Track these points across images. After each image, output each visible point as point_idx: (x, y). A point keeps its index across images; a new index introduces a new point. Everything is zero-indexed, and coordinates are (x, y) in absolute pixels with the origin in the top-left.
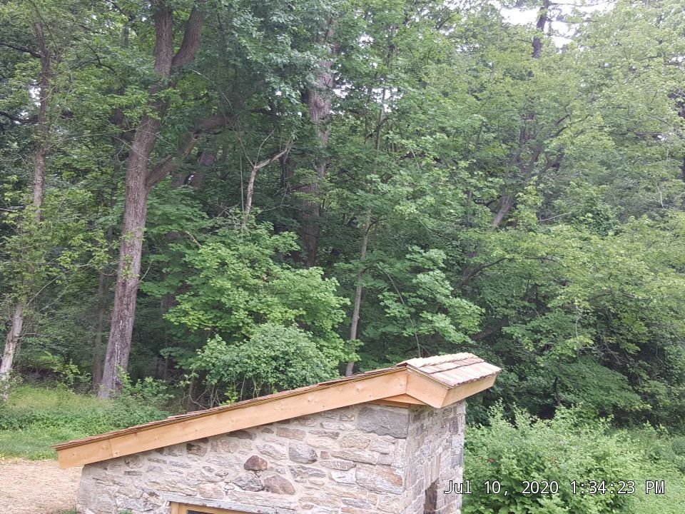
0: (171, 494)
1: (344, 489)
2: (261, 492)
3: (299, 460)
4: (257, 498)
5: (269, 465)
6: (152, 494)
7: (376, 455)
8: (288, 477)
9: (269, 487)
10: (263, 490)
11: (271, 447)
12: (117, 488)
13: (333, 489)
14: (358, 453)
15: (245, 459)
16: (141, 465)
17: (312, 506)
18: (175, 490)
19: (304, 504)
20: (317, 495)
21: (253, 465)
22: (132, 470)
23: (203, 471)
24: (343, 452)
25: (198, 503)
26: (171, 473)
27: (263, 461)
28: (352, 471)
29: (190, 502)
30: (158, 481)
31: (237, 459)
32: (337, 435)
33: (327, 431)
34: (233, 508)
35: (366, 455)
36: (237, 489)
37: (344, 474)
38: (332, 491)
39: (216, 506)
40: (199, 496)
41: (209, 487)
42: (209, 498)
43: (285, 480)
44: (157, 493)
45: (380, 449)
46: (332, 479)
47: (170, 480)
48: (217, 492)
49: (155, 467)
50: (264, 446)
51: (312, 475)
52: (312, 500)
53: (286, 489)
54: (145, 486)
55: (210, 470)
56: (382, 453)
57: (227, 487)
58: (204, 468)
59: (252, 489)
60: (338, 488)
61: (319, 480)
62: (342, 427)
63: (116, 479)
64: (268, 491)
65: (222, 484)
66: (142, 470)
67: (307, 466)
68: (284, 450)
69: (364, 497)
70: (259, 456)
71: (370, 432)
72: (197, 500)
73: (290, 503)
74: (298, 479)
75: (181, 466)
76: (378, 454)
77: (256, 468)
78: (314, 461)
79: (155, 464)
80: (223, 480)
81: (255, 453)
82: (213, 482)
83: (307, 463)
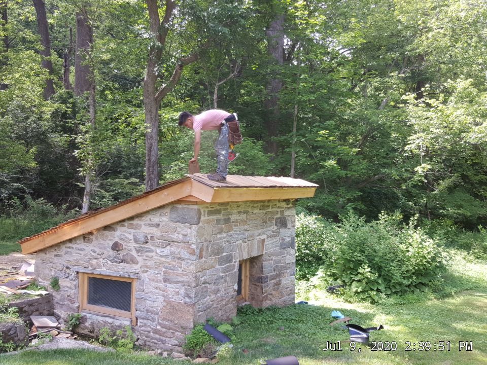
0: (77, 267)
1: (164, 260)
2: (121, 264)
3: (139, 242)
4: (119, 267)
5: (124, 247)
6: (68, 268)
7: (181, 237)
8: (134, 253)
9: (124, 260)
10: (122, 262)
11: (124, 235)
12: (51, 264)
13: (158, 259)
14: (170, 236)
15: (111, 244)
16: (61, 250)
17: (147, 271)
18: (78, 264)
19: (143, 269)
20: (149, 264)
21: (116, 247)
22: (58, 254)
23: (91, 252)
24: (162, 236)
25: (90, 272)
26: (76, 255)
27: (121, 244)
28: (168, 247)
29: (86, 272)
30: (70, 260)
31: (108, 244)
32: (158, 225)
33: (153, 223)
34: (108, 274)
35: (175, 237)
36: (109, 262)
37: (163, 250)
38: (157, 261)
39: (99, 273)
40: (90, 268)
41: (94, 262)
42: (95, 269)
43: (132, 255)
44: (70, 267)
45: (182, 232)
46: (157, 253)
47: (75, 258)
48: (99, 265)
49: (68, 252)
50: (121, 235)
51: (147, 251)
52: (147, 267)
53: (134, 261)
54: (64, 263)
55: (94, 252)
56: (184, 235)
57: (104, 261)
58: (92, 250)
59: (116, 262)
60: (160, 258)
61: (150, 254)
62: (161, 220)
63: (50, 259)
64: (125, 263)
65: (101, 259)
66: (63, 253)
67: (143, 246)
68: (131, 237)
69: (174, 264)
70: (119, 241)
71: (176, 222)
72: (89, 270)
73: (136, 269)
74: (139, 254)
75: (81, 250)
76: (182, 236)
77: (117, 249)
78: (147, 242)
79: (68, 250)
80: (101, 258)
81: (117, 240)
82: (96, 259)
83: (143, 244)
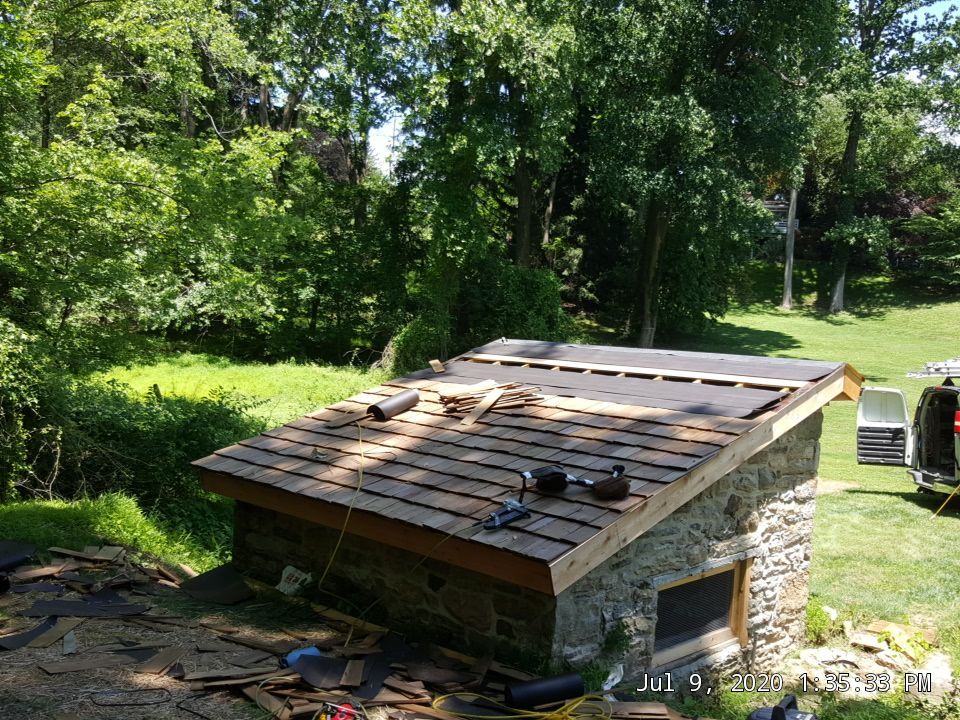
0: (661, 576)
1: (788, 508)
2: (734, 537)
3: (765, 487)
4: (733, 545)
5: (744, 500)
6: (644, 585)
7: (805, 463)
8: (755, 510)
9: (739, 529)
10: (735, 534)
11: (745, 478)
12: (602, 594)
13: (782, 510)
15: (724, 502)
17: (769, 537)
18: (666, 568)
19: (764, 537)
21: (731, 507)
22: (621, 560)
23: (692, 531)
24: (789, 467)
25: (685, 576)
26: (663, 547)
27: (739, 498)
30: (648, 564)
31: (718, 503)
32: (786, 448)
33: (780, 446)
35: (799, 465)
36: (717, 542)
37: (788, 491)
40: (687, 566)
41: (696, 550)
42: (696, 565)
43: (754, 515)
44: (648, 581)
45: (807, 455)
46: (782, 500)
47: (663, 557)
48: (703, 554)
49: (645, 545)
50: (741, 481)
51: (771, 501)
52: (770, 530)
53: (753, 525)
54: (635, 577)
55: (697, 527)
57: (710, 543)
58: (692, 527)
59: (729, 536)
60: (784, 507)
61: (775, 505)
63: (603, 582)
64: (738, 533)
65: (705, 541)
66: (632, 555)
67: (768, 491)
68: (754, 479)
70: (735, 494)
72: (684, 573)
73: (755, 540)
74: (762, 509)
76: (806, 461)
77: (733, 510)
78: (773, 484)
80: (706, 536)
81: (731, 491)
82: (698, 542)
83: (769, 488)
